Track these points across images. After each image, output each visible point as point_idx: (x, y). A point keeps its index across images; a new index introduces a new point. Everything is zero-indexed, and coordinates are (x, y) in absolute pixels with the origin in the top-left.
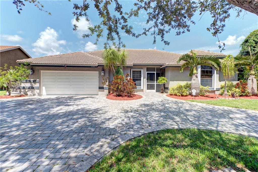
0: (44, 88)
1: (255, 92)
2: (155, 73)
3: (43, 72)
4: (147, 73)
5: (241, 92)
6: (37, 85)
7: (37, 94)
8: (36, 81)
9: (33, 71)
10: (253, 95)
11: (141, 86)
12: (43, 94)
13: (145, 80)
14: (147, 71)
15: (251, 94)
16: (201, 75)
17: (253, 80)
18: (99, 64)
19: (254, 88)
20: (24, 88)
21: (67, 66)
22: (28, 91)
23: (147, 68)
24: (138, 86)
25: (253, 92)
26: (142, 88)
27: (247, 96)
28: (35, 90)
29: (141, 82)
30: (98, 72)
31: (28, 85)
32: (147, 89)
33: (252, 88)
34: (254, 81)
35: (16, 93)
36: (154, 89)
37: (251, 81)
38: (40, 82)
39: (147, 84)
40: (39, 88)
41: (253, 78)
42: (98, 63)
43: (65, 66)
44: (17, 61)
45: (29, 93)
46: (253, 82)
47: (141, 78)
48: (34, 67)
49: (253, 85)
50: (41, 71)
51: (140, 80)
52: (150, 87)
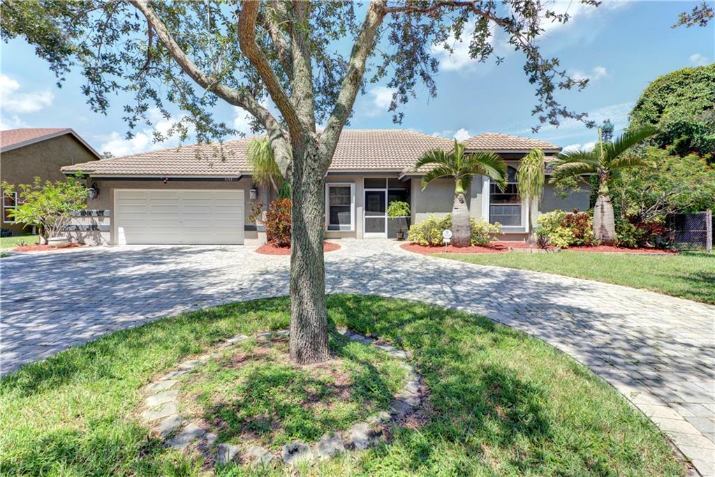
0: (121, 230)
1: (608, 237)
2: (384, 192)
3: (120, 192)
4: (366, 192)
5: (574, 236)
6: (107, 222)
7: (105, 244)
8: (103, 212)
9: (97, 191)
10: (603, 244)
11: (350, 223)
12: (120, 242)
13: (361, 210)
14: (365, 188)
15: (600, 242)
16: (491, 196)
17: (605, 207)
18: (243, 174)
19: (607, 228)
20: (77, 229)
21: (170, 179)
22: (85, 237)
23: (365, 179)
24: (343, 223)
25: (603, 236)
26: (353, 229)
27: (588, 245)
28: (102, 233)
29: (350, 214)
30: (243, 191)
31: (87, 222)
32: (366, 231)
33: (602, 226)
34: (605, 210)
35: (60, 238)
36: (384, 231)
37: (600, 210)
38: (111, 216)
39: (366, 219)
40: (111, 229)
41: (604, 203)
42: (241, 172)
43: (165, 179)
44: (63, 168)
45: (88, 241)
46: (603, 212)
47: (350, 204)
48: (98, 182)
49: (602, 220)
50: (115, 190)
51: (348, 210)
52: (372, 226)
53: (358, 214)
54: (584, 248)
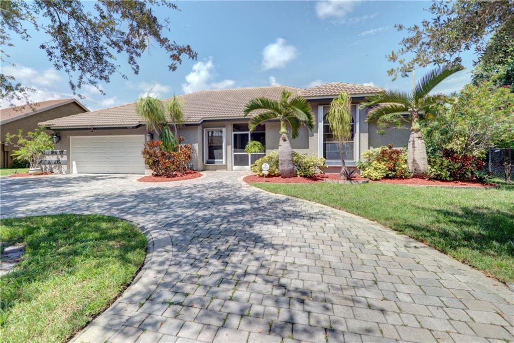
0: (74, 163)
1: (420, 170)
2: (248, 134)
3: (73, 138)
4: (234, 135)
5: (387, 169)
6: (65, 158)
7: (64, 173)
8: (62, 152)
9: (59, 138)
10: (415, 176)
11: (222, 158)
12: (74, 172)
13: (230, 148)
14: (234, 131)
15: (412, 175)
16: (324, 135)
17: (415, 142)
18: (141, 123)
19: (418, 162)
20: (49, 163)
21: (94, 129)
22: (53, 168)
23: (233, 124)
24: (218, 158)
25: (415, 170)
26: (224, 163)
27: (401, 178)
28: (62, 165)
29: (222, 151)
30: (144, 136)
31: (54, 158)
32: (235, 165)
33: (414, 160)
34: (416, 145)
35: (34, 169)
36: (248, 165)
37: (412, 146)
38: (68, 155)
39: (234, 155)
40: (68, 163)
41: (415, 139)
42: (139, 122)
43: (90, 129)
44: (39, 123)
45: (55, 170)
46: (414, 147)
47: (222, 144)
48: (60, 132)
49: (414, 155)
50: (71, 137)
51: (221, 148)
52: (240, 161)
53: (228, 151)
54: (396, 181)
